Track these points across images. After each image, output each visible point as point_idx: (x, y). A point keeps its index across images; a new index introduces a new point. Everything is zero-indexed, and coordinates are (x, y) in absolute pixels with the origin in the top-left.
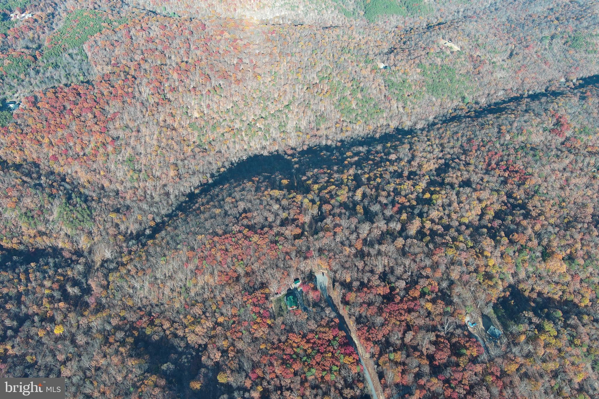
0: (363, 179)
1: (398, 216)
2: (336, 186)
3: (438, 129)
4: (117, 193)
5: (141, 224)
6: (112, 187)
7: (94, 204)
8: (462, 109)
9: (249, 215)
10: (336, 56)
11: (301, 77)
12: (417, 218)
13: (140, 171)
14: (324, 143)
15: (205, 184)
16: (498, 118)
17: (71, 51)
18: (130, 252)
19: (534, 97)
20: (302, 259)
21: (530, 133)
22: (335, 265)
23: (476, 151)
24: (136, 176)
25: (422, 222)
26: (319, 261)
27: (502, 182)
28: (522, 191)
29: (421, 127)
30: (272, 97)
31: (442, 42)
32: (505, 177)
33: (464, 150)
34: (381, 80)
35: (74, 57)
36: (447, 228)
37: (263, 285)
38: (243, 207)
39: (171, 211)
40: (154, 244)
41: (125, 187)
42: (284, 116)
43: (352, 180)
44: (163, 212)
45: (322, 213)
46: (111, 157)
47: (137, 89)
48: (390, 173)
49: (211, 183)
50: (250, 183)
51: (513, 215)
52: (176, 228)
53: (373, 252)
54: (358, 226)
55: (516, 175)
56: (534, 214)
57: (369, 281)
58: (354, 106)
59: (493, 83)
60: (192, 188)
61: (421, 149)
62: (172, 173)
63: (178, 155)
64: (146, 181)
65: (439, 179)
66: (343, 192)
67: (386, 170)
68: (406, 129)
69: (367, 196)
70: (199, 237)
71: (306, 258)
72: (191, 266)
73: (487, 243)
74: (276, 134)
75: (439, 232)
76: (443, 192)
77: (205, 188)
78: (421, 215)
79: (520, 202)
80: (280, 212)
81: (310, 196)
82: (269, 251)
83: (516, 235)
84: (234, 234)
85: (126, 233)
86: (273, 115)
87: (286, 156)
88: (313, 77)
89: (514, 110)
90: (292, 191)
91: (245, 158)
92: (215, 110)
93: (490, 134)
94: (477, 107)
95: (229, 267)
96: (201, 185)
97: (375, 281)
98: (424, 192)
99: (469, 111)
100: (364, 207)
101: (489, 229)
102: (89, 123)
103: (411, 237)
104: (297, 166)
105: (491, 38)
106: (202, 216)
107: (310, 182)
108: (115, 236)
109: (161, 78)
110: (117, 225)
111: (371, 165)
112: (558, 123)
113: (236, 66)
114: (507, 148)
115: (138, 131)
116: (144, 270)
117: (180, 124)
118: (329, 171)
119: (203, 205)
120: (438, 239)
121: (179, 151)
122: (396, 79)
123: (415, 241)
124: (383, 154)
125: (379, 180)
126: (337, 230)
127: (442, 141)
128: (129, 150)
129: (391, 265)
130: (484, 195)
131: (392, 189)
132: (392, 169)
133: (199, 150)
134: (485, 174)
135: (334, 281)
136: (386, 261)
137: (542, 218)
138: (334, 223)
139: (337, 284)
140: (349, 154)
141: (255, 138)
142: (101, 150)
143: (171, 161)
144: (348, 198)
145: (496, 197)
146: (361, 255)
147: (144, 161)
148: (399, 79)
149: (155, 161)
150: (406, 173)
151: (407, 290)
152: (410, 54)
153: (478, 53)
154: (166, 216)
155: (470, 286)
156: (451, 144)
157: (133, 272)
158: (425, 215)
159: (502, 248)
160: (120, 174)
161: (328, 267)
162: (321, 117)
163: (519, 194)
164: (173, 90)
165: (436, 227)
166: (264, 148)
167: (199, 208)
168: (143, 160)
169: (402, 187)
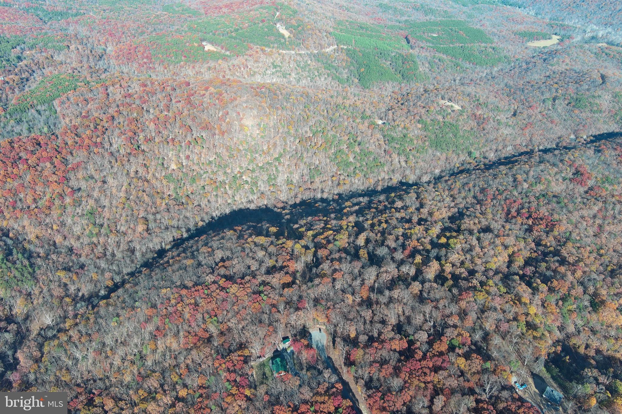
0: (366, 225)
1: (410, 260)
2: (334, 231)
3: (446, 181)
4: (71, 250)
5: (95, 285)
6: (67, 243)
7: (39, 261)
8: (470, 163)
9: (227, 263)
10: (330, 111)
11: (292, 131)
12: (434, 261)
13: (102, 226)
14: (319, 196)
15: (178, 239)
16: (510, 168)
17: (39, 108)
18: (76, 316)
19: (546, 151)
20: (292, 310)
21: (549, 182)
22: (335, 317)
23: (492, 200)
24: (95, 231)
25: (441, 265)
26: (315, 313)
27: (526, 230)
28: (551, 238)
29: (427, 180)
30: (261, 149)
31: (442, 102)
32: (529, 225)
33: (477, 200)
34: (379, 136)
35: (42, 113)
36: (472, 272)
37: (242, 346)
38: (220, 256)
39: (134, 269)
40: (108, 305)
41: (82, 243)
42: (274, 169)
43: (353, 227)
44: (125, 271)
45: (317, 259)
46: (69, 209)
47: (106, 139)
48: (397, 219)
49: (186, 238)
50: (231, 231)
51: (546, 262)
52: (136, 284)
53: (383, 299)
54: (362, 270)
55: (541, 222)
56: (571, 260)
57: (380, 333)
58: (351, 159)
59: (500, 139)
60: (163, 244)
61: (430, 198)
62: (140, 228)
63: (149, 209)
64: (108, 237)
65: (454, 226)
66: (341, 236)
67: (392, 216)
68: (411, 182)
69: (371, 241)
70: (164, 291)
71: (297, 309)
72: (150, 327)
73: (523, 289)
74: (265, 187)
75: (463, 275)
76: (461, 237)
77: (178, 243)
78: (438, 258)
79: (552, 249)
80: (267, 259)
81: (303, 242)
82: (250, 303)
83: (555, 283)
84: (206, 286)
85: (77, 296)
86: (261, 168)
87: (276, 209)
88: (306, 131)
89: (527, 162)
90: (281, 237)
91: (228, 211)
92: (195, 161)
93: (505, 183)
94: (487, 161)
95: (198, 326)
96: (174, 240)
97: (388, 333)
98: (438, 237)
99: (478, 165)
100: (368, 253)
101: (522, 277)
102: (46, 173)
103: (430, 281)
104: (288, 217)
105: (492, 99)
106: (170, 269)
107: (303, 229)
108: (61, 299)
109: (136, 128)
110: (66, 285)
111: (374, 213)
112: (577, 173)
113: (221, 119)
114: (527, 196)
115: (104, 182)
116: (90, 335)
117: (154, 175)
118: (325, 218)
119: (173, 258)
120: (463, 283)
121: (150, 204)
122: (397, 134)
123: (435, 285)
124: (386, 203)
125: (384, 225)
126: (336, 275)
127: (452, 193)
128: (91, 202)
129: (407, 314)
130: (510, 241)
131: (400, 234)
132: (398, 215)
133: (175, 203)
134: (506, 222)
135: (334, 336)
136: (401, 310)
137: (581, 264)
138: (333, 268)
139: (338, 340)
140: (348, 204)
141: (240, 192)
142: (57, 202)
143: (140, 216)
144: (349, 243)
145: (522, 244)
146: (368, 303)
147: (108, 215)
148: (398, 134)
149: (121, 215)
150: (415, 219)
151: (430, 343)
152: (409, 111)
153: (480, 112)
154: (128, 274)
155: (511, 337)
156: (463, 195)
157: (75, 338)
158: (443, 258)
159: (542, 296)
160: (77, 230)
161: (326, 321)
162: (316, 170)
163: (550, 241)
164: (148, 140)
165: (458, 272)
166: (250, 202)
167: (168, 262)
168: (106, 213)
169: (412, 231)
